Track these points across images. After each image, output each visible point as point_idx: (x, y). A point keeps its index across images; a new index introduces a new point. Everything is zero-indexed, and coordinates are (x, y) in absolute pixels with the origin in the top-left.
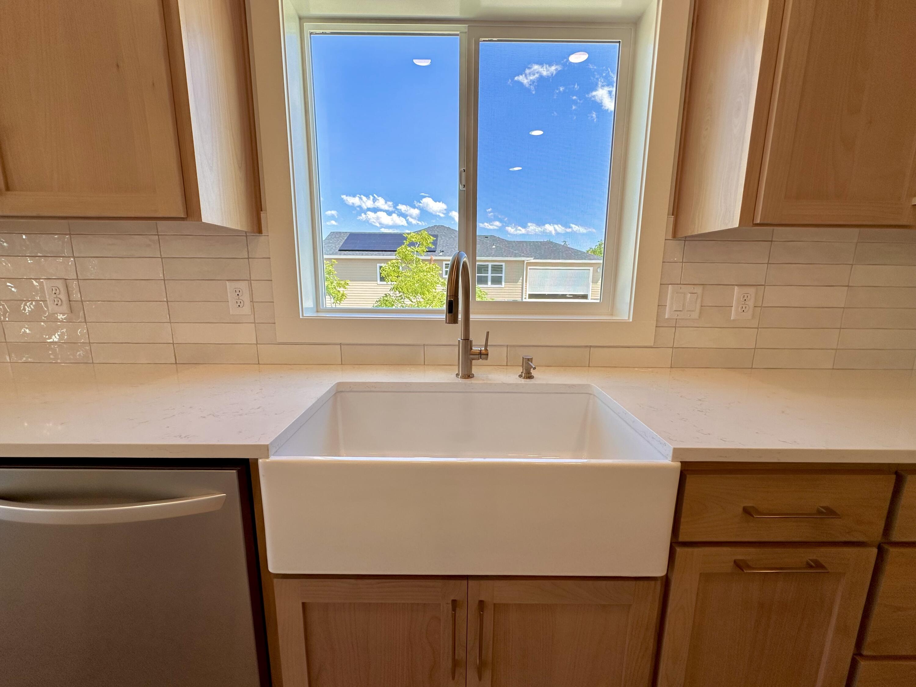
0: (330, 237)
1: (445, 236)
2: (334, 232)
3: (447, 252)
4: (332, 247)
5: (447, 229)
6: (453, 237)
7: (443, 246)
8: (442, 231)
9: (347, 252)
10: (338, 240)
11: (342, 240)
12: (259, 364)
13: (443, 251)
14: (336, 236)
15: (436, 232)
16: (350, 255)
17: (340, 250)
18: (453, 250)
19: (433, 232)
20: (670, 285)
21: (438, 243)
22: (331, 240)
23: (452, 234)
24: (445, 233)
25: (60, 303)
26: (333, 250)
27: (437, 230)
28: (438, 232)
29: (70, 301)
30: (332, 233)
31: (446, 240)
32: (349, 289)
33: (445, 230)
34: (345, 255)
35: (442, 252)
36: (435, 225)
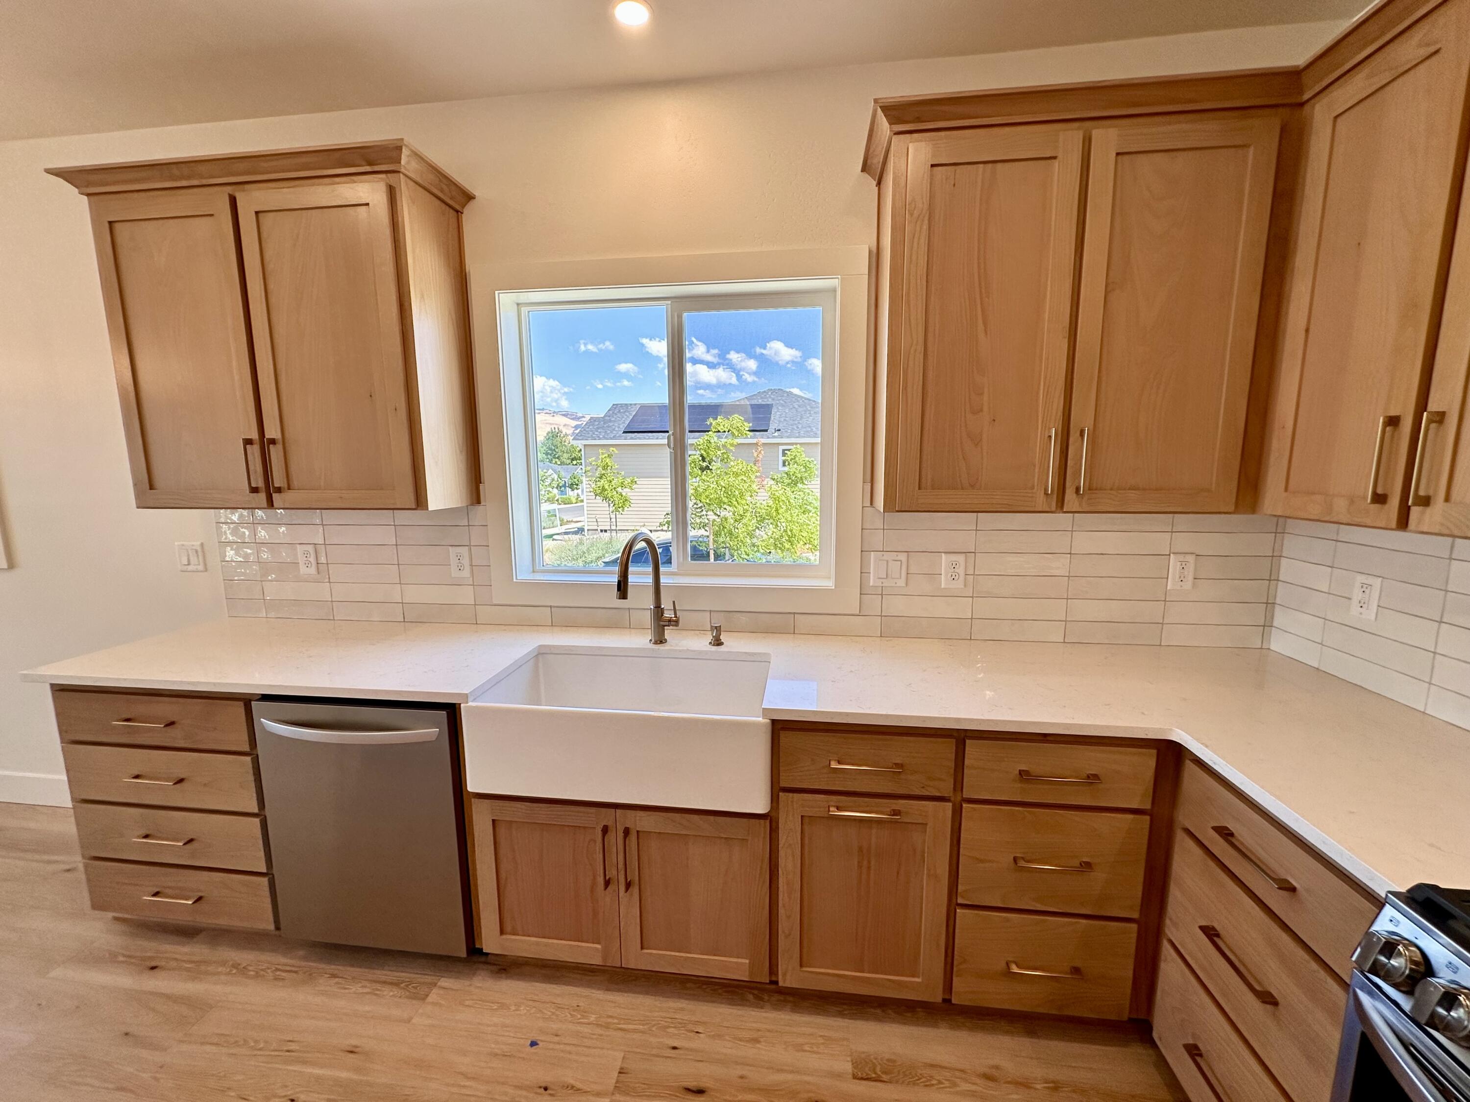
0: (611, 412)
1: (783, 406)
2: (617, 405)
3: (786, 432)
4: (614, 427)
5: (788, 395)
6: (796, 406)
7: (780, 421)
8: (780, 398)
9: (636, 434)
10: (623, 417)
11: (628, 417)
12: (477, 624)
13: (779, 430)
14: (620, 411)
15: (770, 400)
16: (640, 439)
17: (624, 432)
18: (795, 427)
19: (766, 400)
20: (872, 552)
21: (772, 418)
22: (613, 417)
23: (794, 402)
24: (783, 401)
25: (309, 566)
26: (614, 432)
27: (772, 396)
28: (773, 399)
29: (318, 563)
30: (615, 406)
31: (785, 412)
32: (637, 490)
33: (783, 396)
34: (632, 438)
35: (777, 432)
36: (769, 389)
